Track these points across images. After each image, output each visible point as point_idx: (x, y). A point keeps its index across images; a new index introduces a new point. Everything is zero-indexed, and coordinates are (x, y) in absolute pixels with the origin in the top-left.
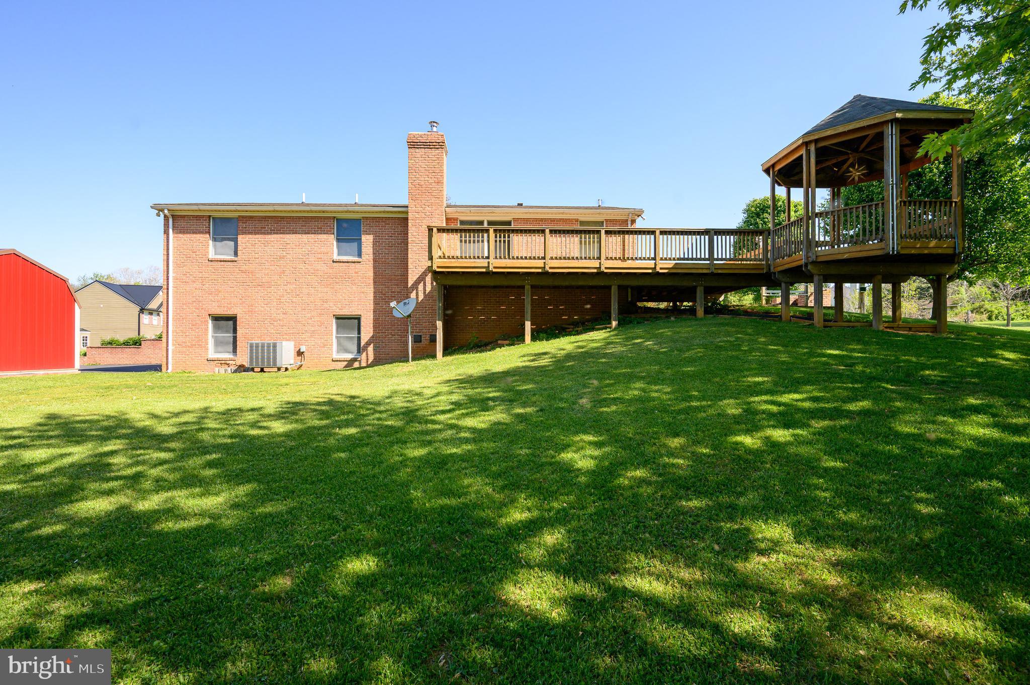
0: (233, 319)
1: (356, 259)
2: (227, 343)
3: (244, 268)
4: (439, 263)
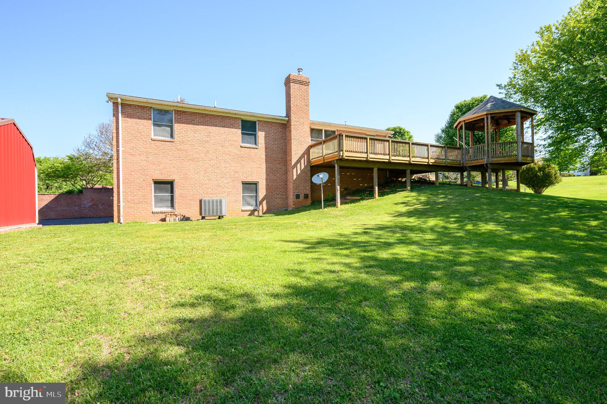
0: (171, 183)
1: (254, 146)
2: (167, 200)
3: (179, 147)
4: (346, 154)
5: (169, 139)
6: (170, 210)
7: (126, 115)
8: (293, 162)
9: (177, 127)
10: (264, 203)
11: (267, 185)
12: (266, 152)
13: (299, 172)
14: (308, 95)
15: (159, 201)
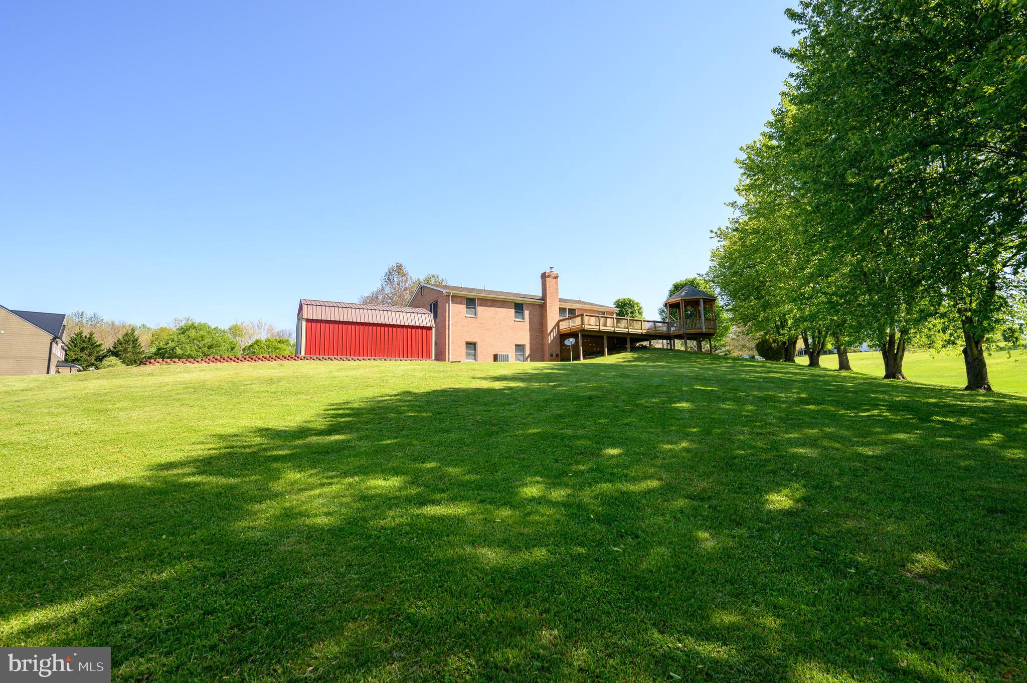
0: (475, 344)
1: (522, 320)
2: (472, 355)
3: (480, 321)
4: (586, 326)
5: (474, 316)
6: (474, 361)
7: (454, 302)
8: (549, 331)
9: (479, 309)
10: (529, 359)
11: (531, 346)
12: (530, 325)
13: (552, 338)
14: (557, 285)
15: (468, 355)
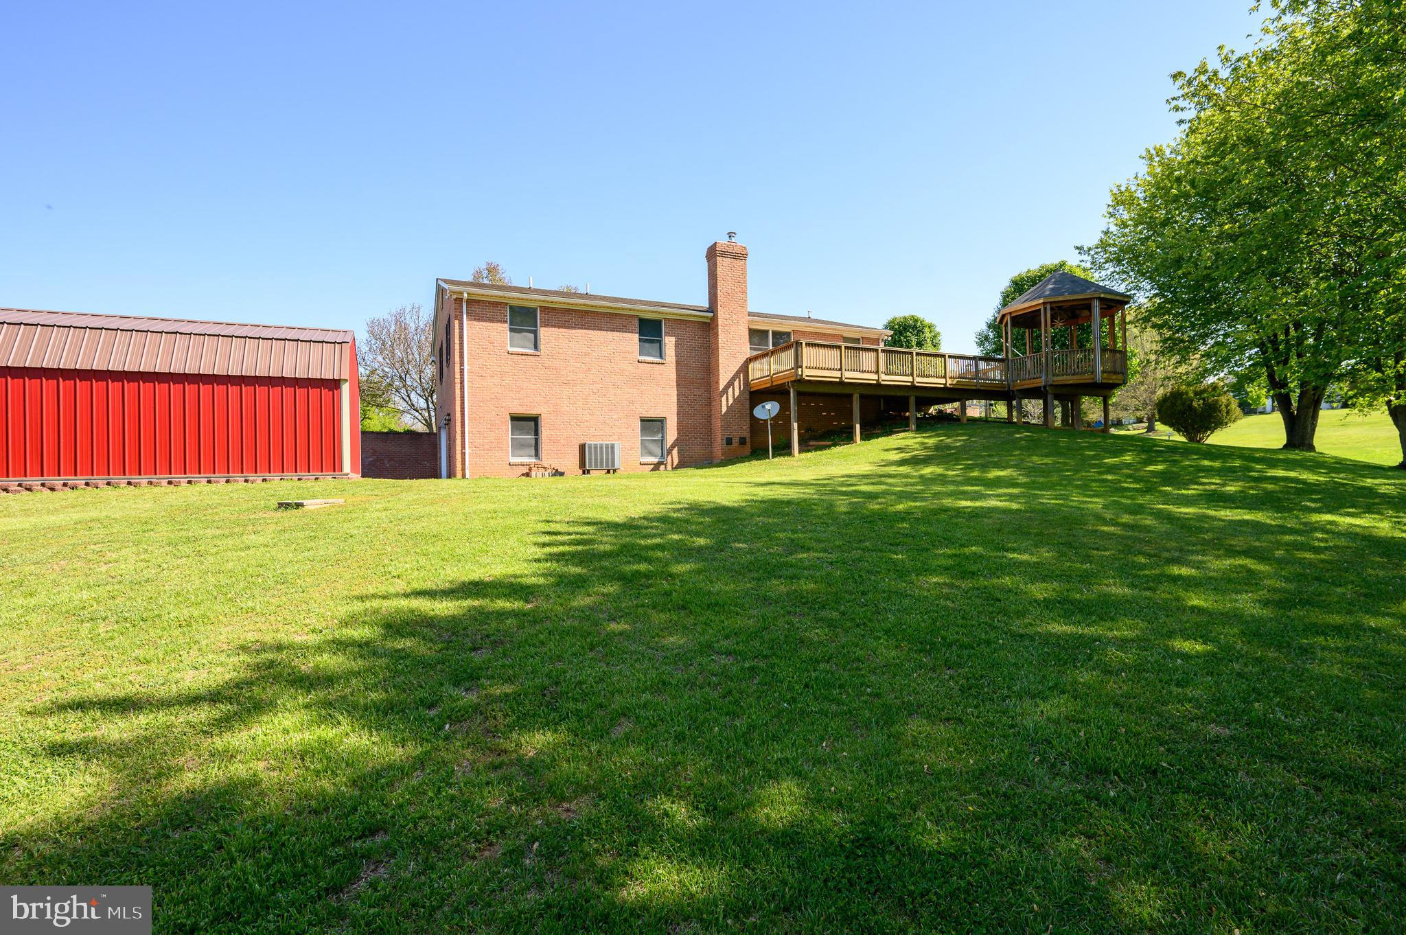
0: (535, 420)
1: (659, 360)
2: (529, 446)
3: (547, 363)
4: (807, 372)
5: (532, 352)
6: (533, 460)
7: (475, 317)
8: (722, 384)
9: (545, 333)
10: (675, 452)
11: (679, 423)
12: (677, 370)
13: (731, 401)
14: (744, 275)
15: (517, 446)
